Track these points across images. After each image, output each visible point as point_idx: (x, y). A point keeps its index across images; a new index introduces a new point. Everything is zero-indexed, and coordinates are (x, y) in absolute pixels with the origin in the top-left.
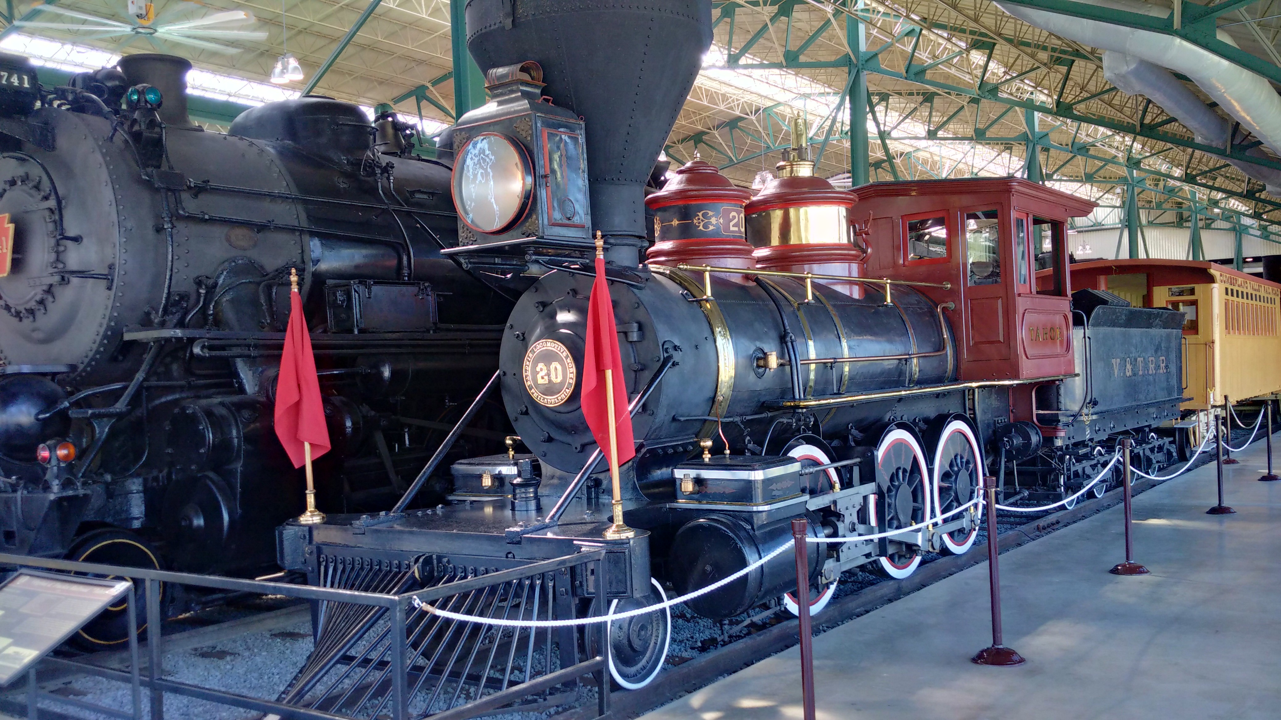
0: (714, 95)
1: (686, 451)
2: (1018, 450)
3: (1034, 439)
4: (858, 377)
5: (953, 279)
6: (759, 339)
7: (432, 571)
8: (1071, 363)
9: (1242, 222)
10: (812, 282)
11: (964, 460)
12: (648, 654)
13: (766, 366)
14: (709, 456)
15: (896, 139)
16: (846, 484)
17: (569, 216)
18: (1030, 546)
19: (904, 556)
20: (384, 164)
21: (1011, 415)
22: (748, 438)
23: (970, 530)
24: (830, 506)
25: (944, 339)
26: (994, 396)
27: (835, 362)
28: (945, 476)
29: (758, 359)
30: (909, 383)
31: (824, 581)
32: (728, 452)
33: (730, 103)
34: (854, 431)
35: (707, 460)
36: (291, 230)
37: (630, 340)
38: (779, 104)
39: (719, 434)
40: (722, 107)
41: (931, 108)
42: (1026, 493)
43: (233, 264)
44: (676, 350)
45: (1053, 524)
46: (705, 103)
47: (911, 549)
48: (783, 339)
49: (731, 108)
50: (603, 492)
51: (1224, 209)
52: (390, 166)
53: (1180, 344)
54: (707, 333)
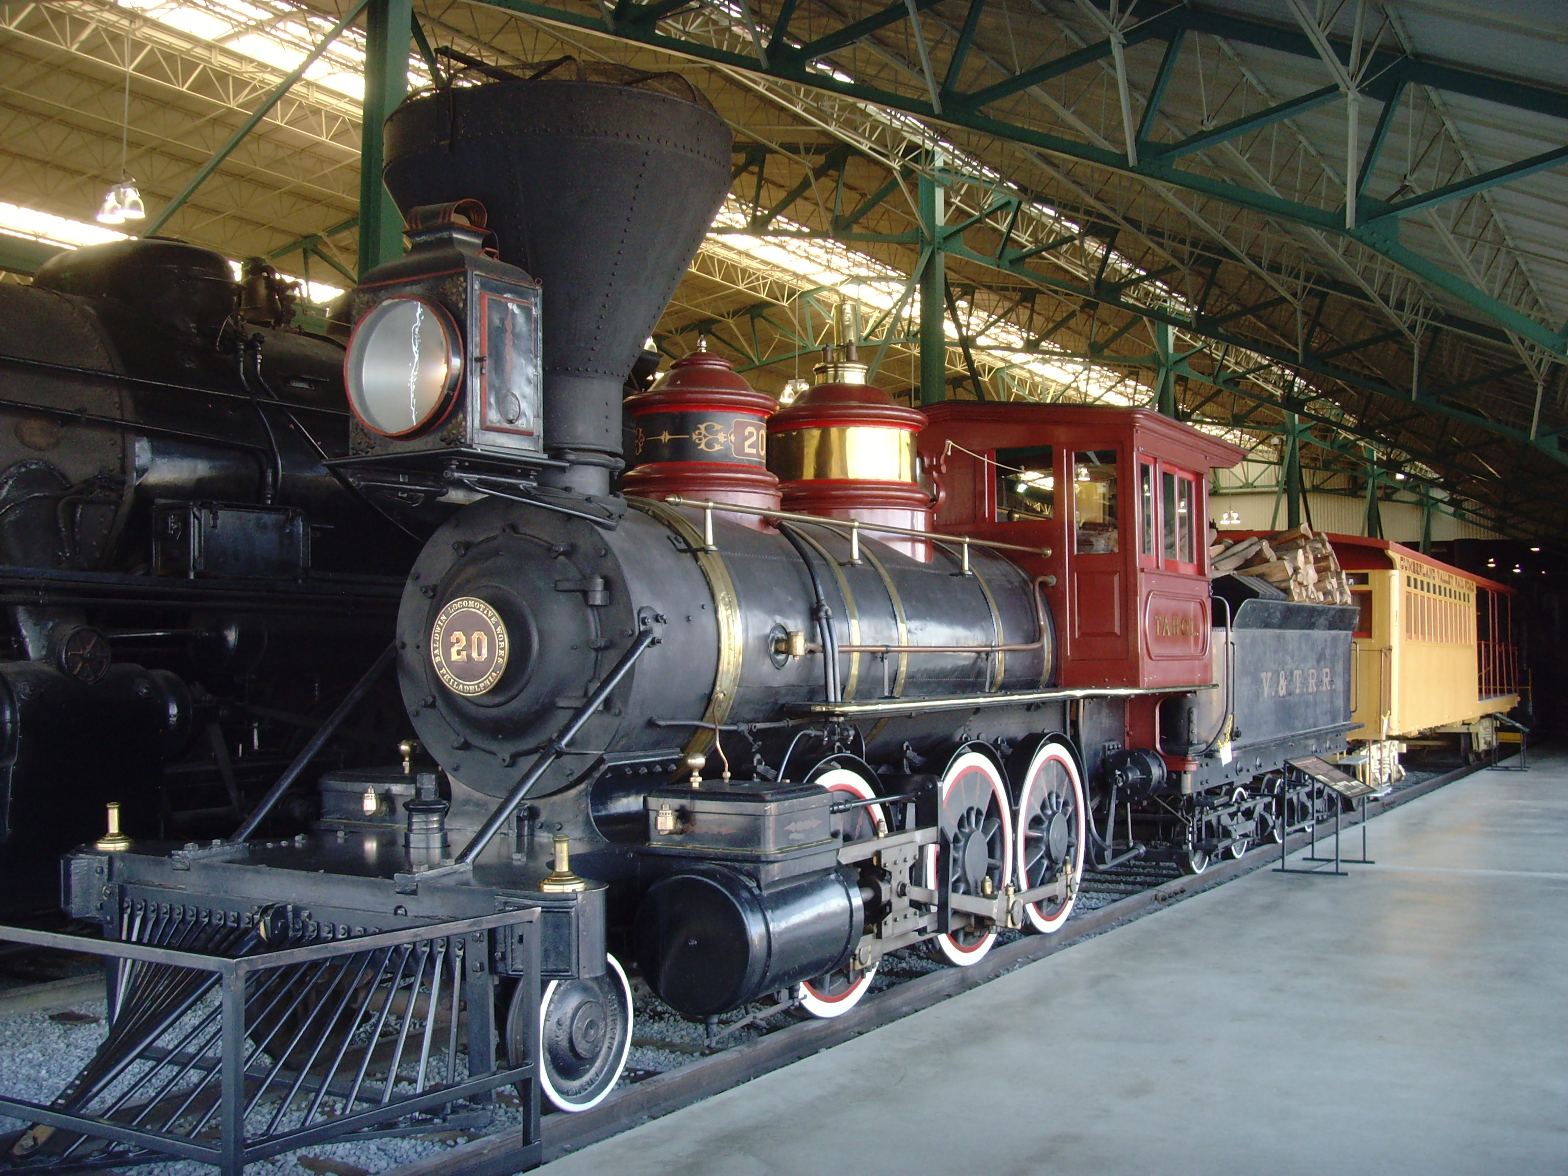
0: (731, 269)
1: (666, 772)
2: (1133, 786)
3: (1156, 772)
4: (919, 675)
5: (1056, 542)
6: (780, 611)
7: (285, 928)
8: (1207, 668)
9: (1431, 494)
10: (859, 535)
11: (1061, 800)
12: (598, 1063)
13: (788, 651)
14: (700, 779)
15: (983, 349)
16: (896, 827)
17: (511, 417)
18: (1145, 922)
19: (972, 934)
20: (250, 336)
21: (1127, 739)
22: (758, 756)
23: (1065, 900)
24: (871, 859)
25: (1040, 626)
26: (1105, 711)
27: (887, 652)
28: (1035, 822)
29: (778, 641)
30: (990, 687)
31: (858, 967)
32: (728, 774)
33: (752, 282)
34: (910, 753)
35: (696, 785)
36: (108, 425)
37: (591, 603)
38: (821, 288)
39: (716, 750)
40: (741, 287)
41: (1032, 311)
42: (1143, 849)
43: (23, 470)
44: (657, 621)
45: (1176, 894)
46: (718, 279)
47: (983, 923)
48: (814, 614)
49: (753, 289)
50: (541, 827)
51: (1408, 475)
52: (258, 338)
53: (1350, 651)
54: (705, 599)
